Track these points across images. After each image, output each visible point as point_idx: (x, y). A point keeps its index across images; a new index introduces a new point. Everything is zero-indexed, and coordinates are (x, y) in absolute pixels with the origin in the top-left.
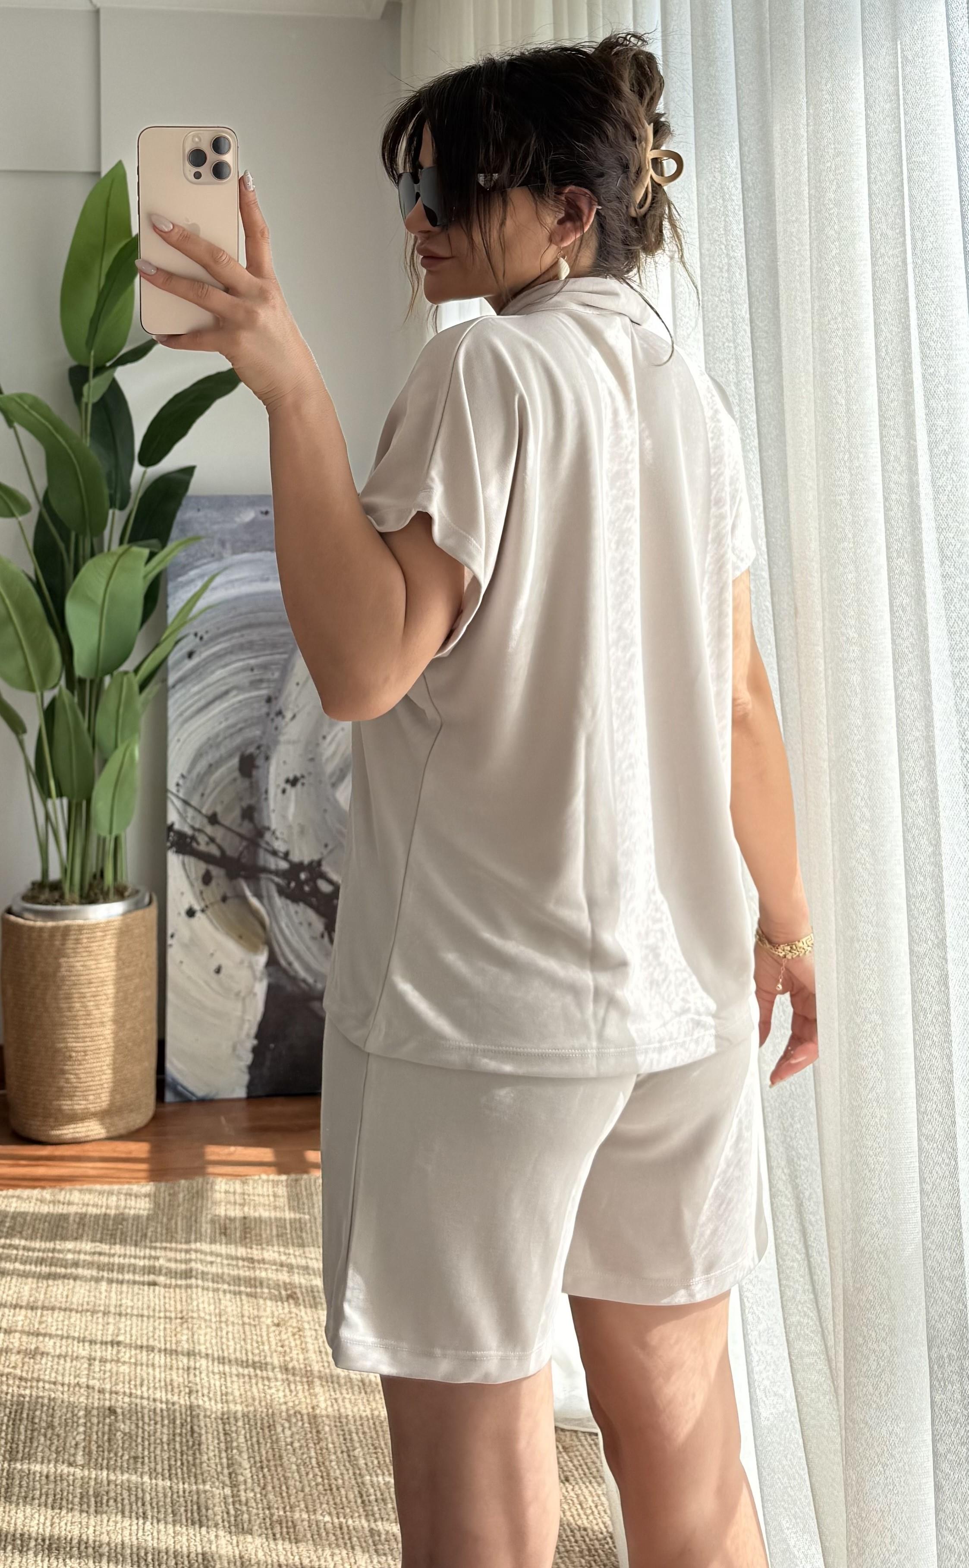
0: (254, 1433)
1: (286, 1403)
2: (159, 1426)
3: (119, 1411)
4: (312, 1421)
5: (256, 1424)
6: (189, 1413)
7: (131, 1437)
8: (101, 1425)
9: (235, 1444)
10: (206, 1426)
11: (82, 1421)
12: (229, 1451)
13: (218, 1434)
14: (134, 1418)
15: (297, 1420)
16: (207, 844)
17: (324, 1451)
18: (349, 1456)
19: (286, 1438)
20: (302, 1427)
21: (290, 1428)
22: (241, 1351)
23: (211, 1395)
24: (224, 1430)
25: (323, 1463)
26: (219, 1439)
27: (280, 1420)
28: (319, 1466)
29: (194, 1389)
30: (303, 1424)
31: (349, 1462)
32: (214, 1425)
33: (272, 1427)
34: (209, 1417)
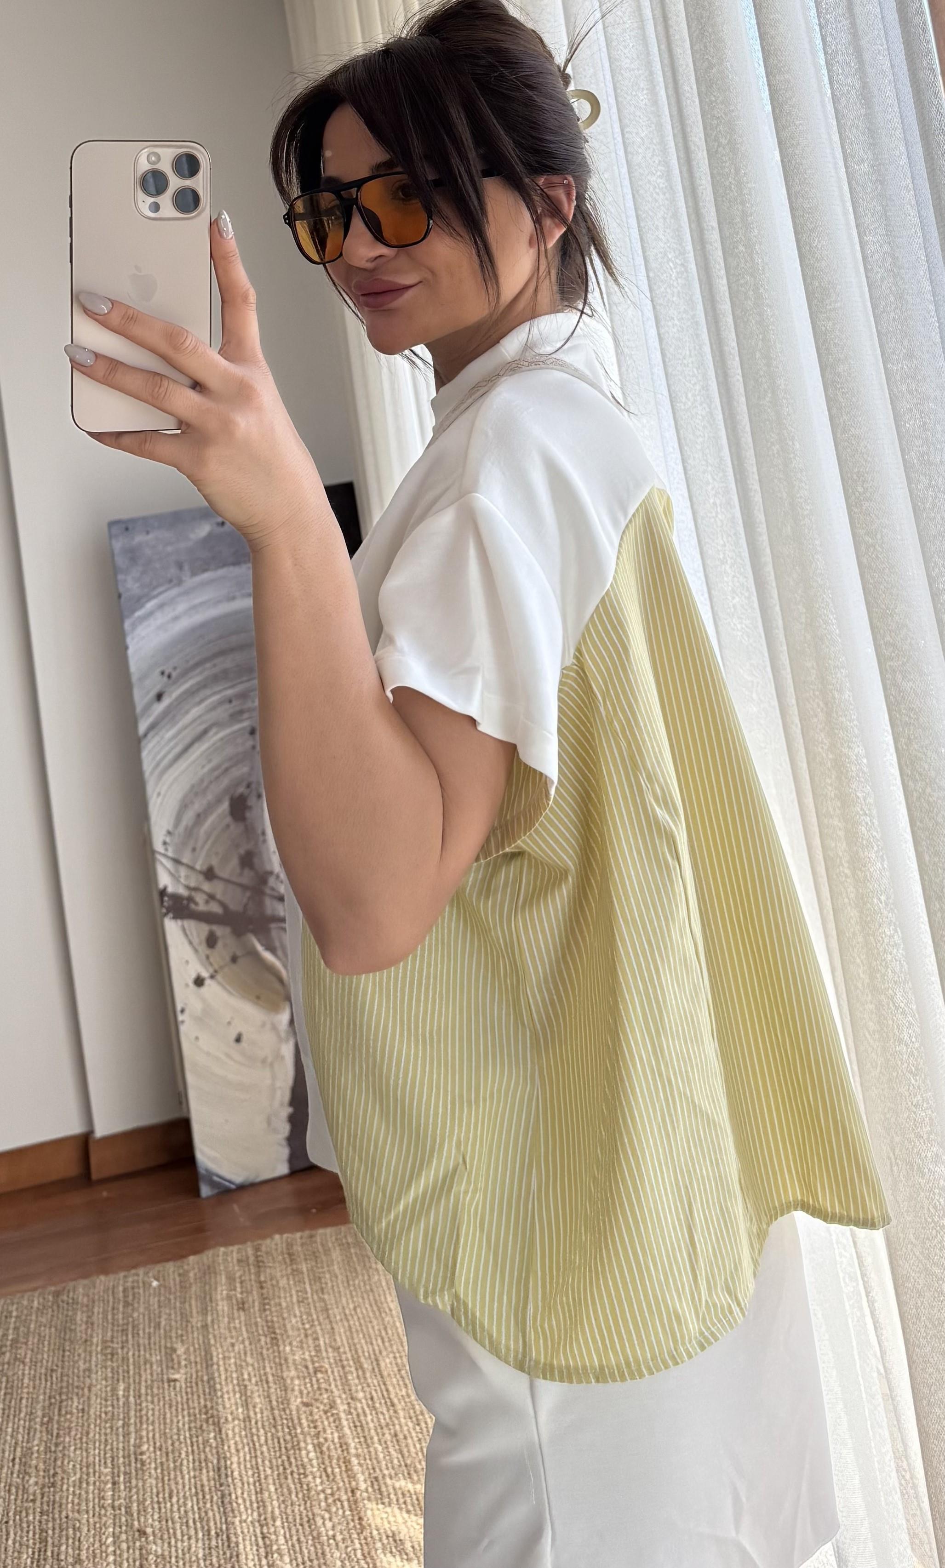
0: (294, 1532)
1: (323, 1491)
2: (193, 1541)
3: (149, 1530)
4: (353, 1506)
5: (295, 1520)
6: (223, 1520)
7: (164, 1559)
8: (131, 1551)
9: (275, 1547)
10: (242, 1532)
11: (111, 1549)
12: (270, 1558)
13: (256, 1540)
14: (166, 1536)
15: (338, 1509)
16: (207, 902)
17: (369, 1539)
18: (395, 1541)
19: (327, 1531)
20: (344, 1516)
21: (330, 1519)
22: (273, 1440)
23: (245, 1495)
24: (262, 1533)
25: (369, 1553)
26: (257, 1545)
27: (319, 1512)
28: (365, 1557)
29: (227, 1492)
30: (344, 1512)
31: (396, 1547)
32: (251, 1529)
33: (312, 1521)
34: (245, 1521)
